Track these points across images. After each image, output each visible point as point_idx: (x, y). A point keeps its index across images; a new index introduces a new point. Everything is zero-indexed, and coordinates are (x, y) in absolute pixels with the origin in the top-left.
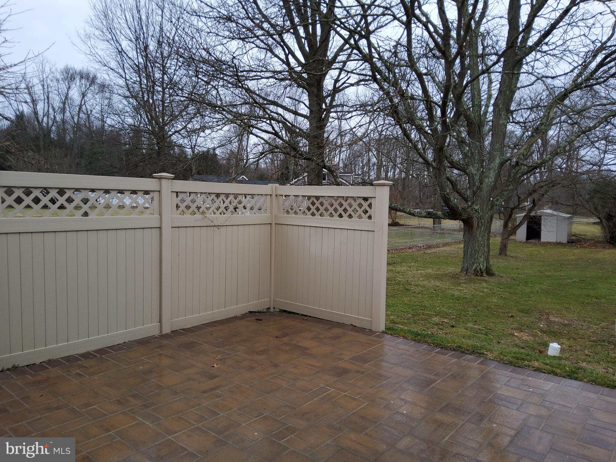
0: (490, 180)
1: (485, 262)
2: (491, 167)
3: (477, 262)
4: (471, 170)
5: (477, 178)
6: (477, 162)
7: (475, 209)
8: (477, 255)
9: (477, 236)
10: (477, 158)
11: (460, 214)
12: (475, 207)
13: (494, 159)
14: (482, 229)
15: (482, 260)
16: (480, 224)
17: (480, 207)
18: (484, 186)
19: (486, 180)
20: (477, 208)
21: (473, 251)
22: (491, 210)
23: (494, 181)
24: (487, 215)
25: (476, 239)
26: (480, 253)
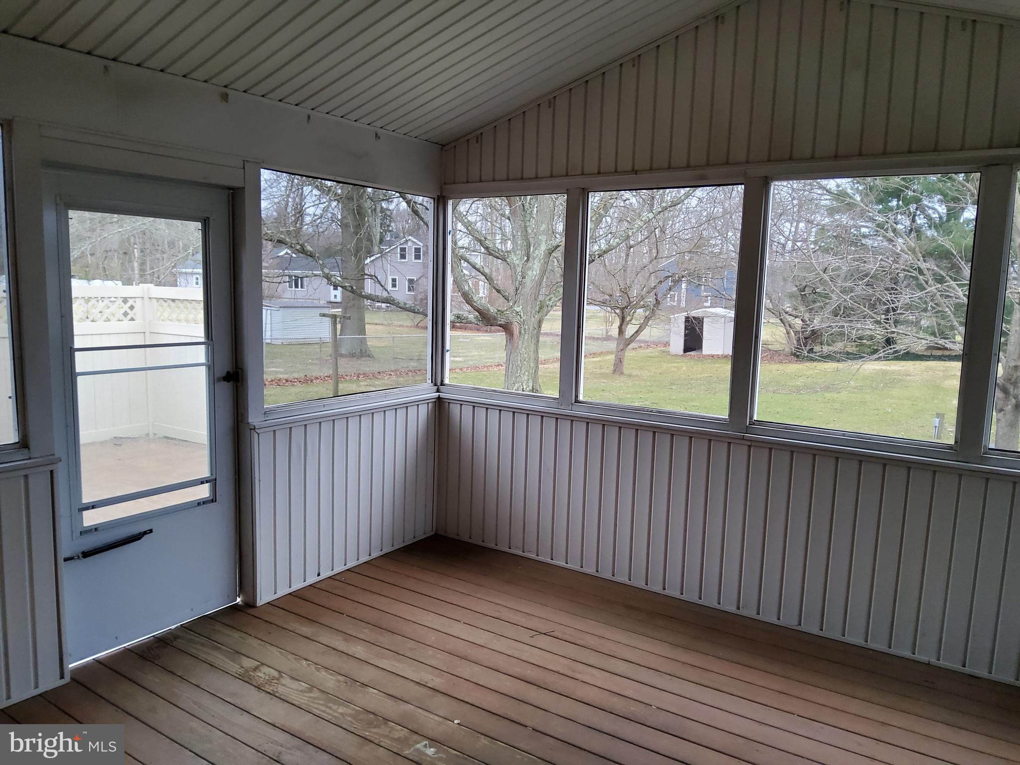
0: (534, 273)
1: (531, 381)
2: (535, 255)
3: (520, 382)
4: (512, 259)
5: (519, 269)
6: (519, 248)
7: (515, 311)
8: (519, 372)
9: (519, 347)
10: (519, 242)
11: (495, 319)
12: (516, 308)
13: (539, 245)
14: (526, 337)
15: (526, 378)
16: (523, 332)
17: (522, 308)
18: (528, 280)
19: (530, 273)
20: (518, 309)
21: (514, 366)
22: (538, 312)
23: (540, 274)
24: (533, 319)
25: (518, 351)
26: (523, 369)
